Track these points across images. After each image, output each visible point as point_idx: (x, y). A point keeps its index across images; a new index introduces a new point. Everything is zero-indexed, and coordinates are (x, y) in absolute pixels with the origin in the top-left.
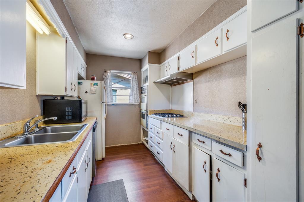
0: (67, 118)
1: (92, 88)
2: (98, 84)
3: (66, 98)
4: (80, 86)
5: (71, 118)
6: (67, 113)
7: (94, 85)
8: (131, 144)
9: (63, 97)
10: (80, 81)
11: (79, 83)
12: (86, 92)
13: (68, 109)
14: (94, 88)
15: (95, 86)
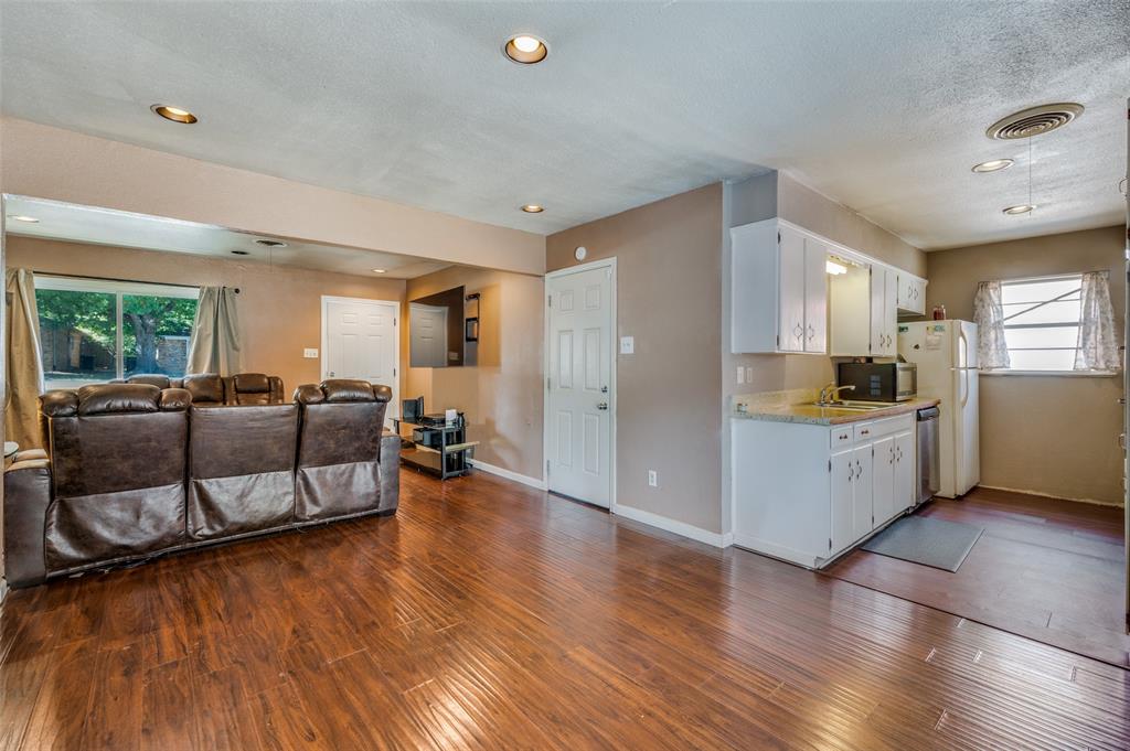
0: (873, 392)
1: (929, 338)
2: (946, 328)
3: (875, 361)
4: (903, 334)
5: (878, 392)
6: (873, 385)
7: (935, 330)
8: (1082, 500)
9: (869, 360)
10: (903, 325)
11: (901, 329)
12: (917, 347)
13: (873, 378)
14: (934, 337)
15: (937, 333)
